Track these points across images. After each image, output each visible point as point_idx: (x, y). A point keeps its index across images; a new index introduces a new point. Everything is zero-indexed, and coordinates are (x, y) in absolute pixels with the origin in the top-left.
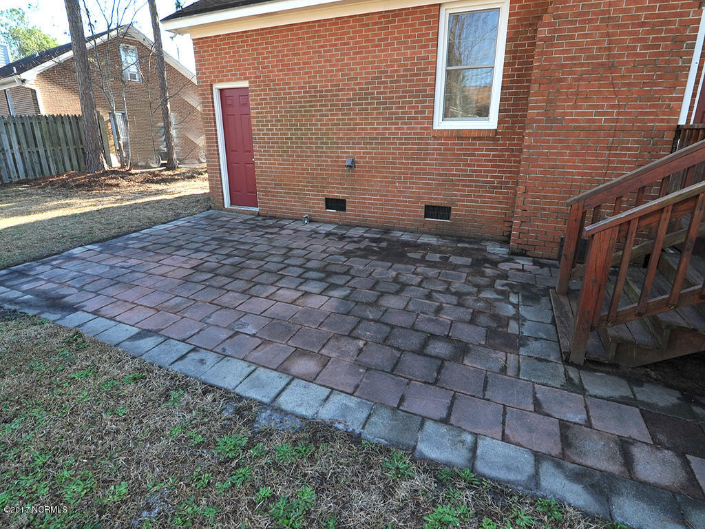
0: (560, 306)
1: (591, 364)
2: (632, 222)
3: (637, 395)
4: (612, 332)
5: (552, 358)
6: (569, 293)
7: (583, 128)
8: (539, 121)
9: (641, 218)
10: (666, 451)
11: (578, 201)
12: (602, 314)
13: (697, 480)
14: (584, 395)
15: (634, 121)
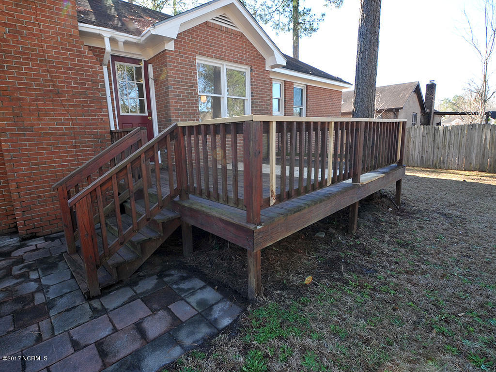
0: (73, 262)
1: (106, 290)
2: (97, 189)
3: (137, 291)
4: (111, 262)
5: (78, 303)
6: (77, 250)
7: (52, 134)
8: (12, 130)
9: (101, 185)
10: (159, 312)
11: (61, 184)
12: (100, 254)
13: (176, 316)
14: (107, 313)
15: (85, 129)
